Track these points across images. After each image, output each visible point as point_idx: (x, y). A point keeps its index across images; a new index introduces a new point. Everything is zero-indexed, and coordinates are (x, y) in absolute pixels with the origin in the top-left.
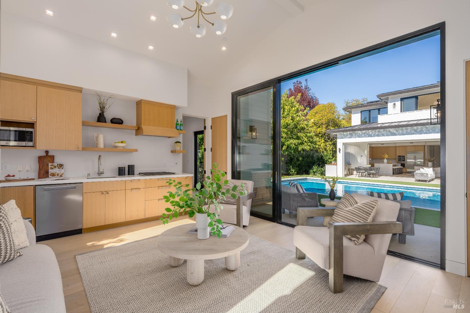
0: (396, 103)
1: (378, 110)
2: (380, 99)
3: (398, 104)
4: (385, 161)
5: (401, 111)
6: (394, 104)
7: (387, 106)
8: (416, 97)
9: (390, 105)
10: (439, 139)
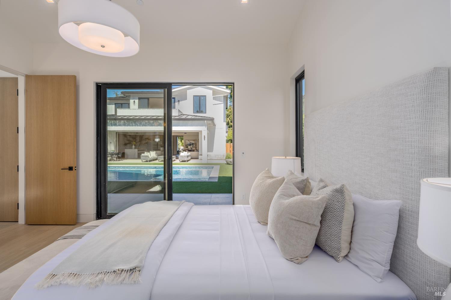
0: (135, 100)
1: (121, 104)
2: (125, 95)
3: (137, 101)
4: (134, 146)
5: (139, 108)
6: (134, 102)
7: (130, 102)
8: (148, 99)
9: (132, 101)
10: (162, 131)
